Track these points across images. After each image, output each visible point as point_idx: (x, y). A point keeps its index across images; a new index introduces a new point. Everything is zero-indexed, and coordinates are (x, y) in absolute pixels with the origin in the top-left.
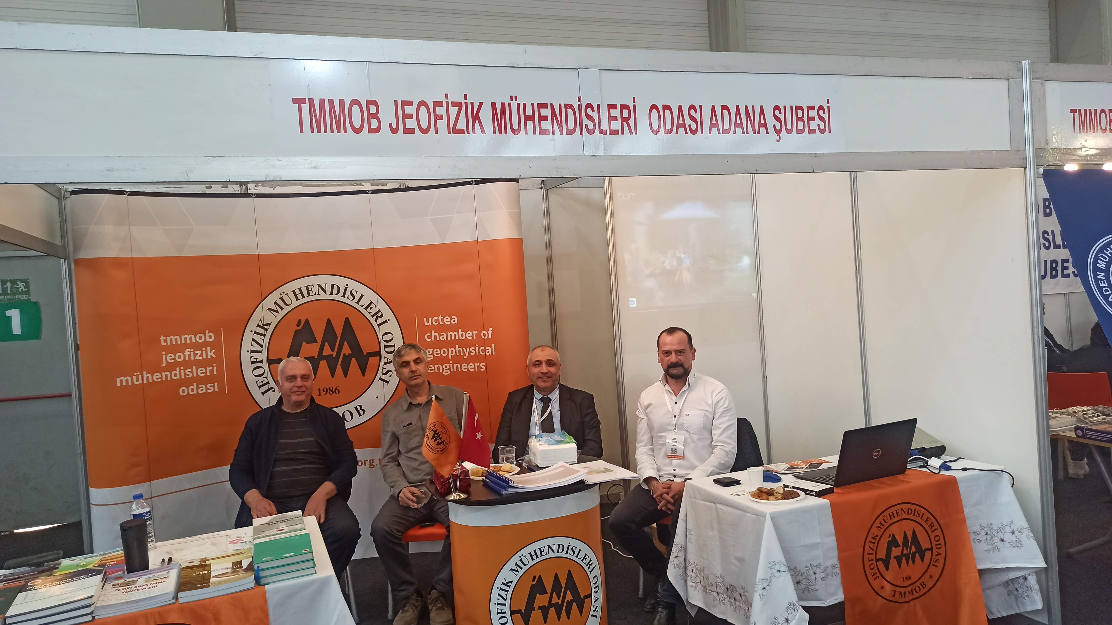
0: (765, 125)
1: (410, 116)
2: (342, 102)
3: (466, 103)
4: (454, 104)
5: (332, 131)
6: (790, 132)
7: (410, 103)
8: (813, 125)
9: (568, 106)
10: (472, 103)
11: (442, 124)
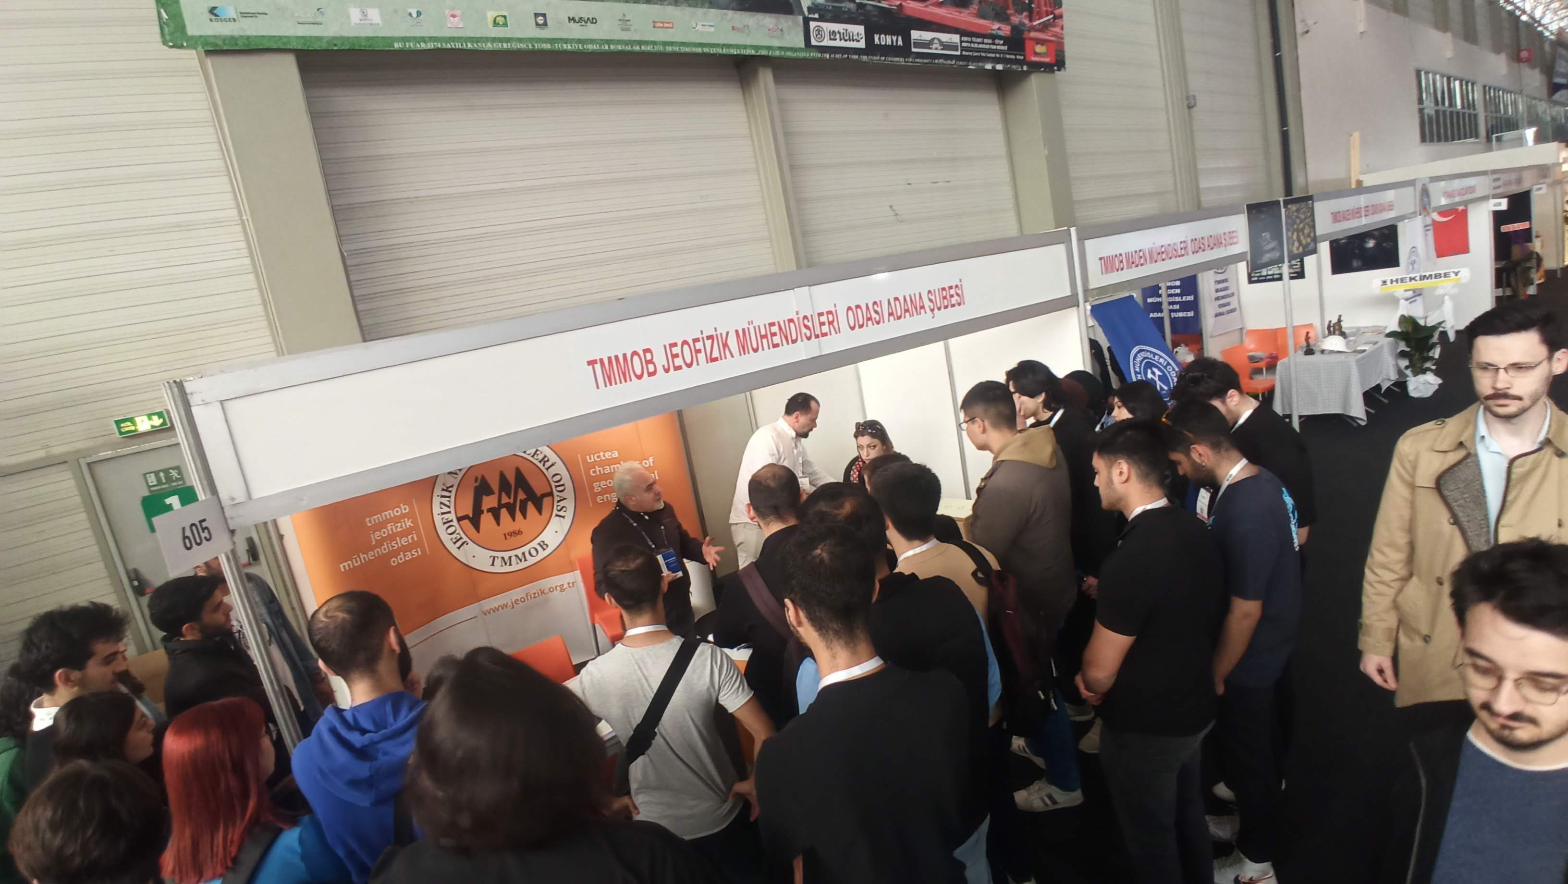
0: (922, 307)
1: (677, 356)
2: (625, 355)
3: (717, 335)
4: (709, 338)
5: (621, 383)
6: (939, 309)
7: (674, 345)
8: (954, 301)
9: (791, 321)
10: (721, 334)
11: (702, 356)
